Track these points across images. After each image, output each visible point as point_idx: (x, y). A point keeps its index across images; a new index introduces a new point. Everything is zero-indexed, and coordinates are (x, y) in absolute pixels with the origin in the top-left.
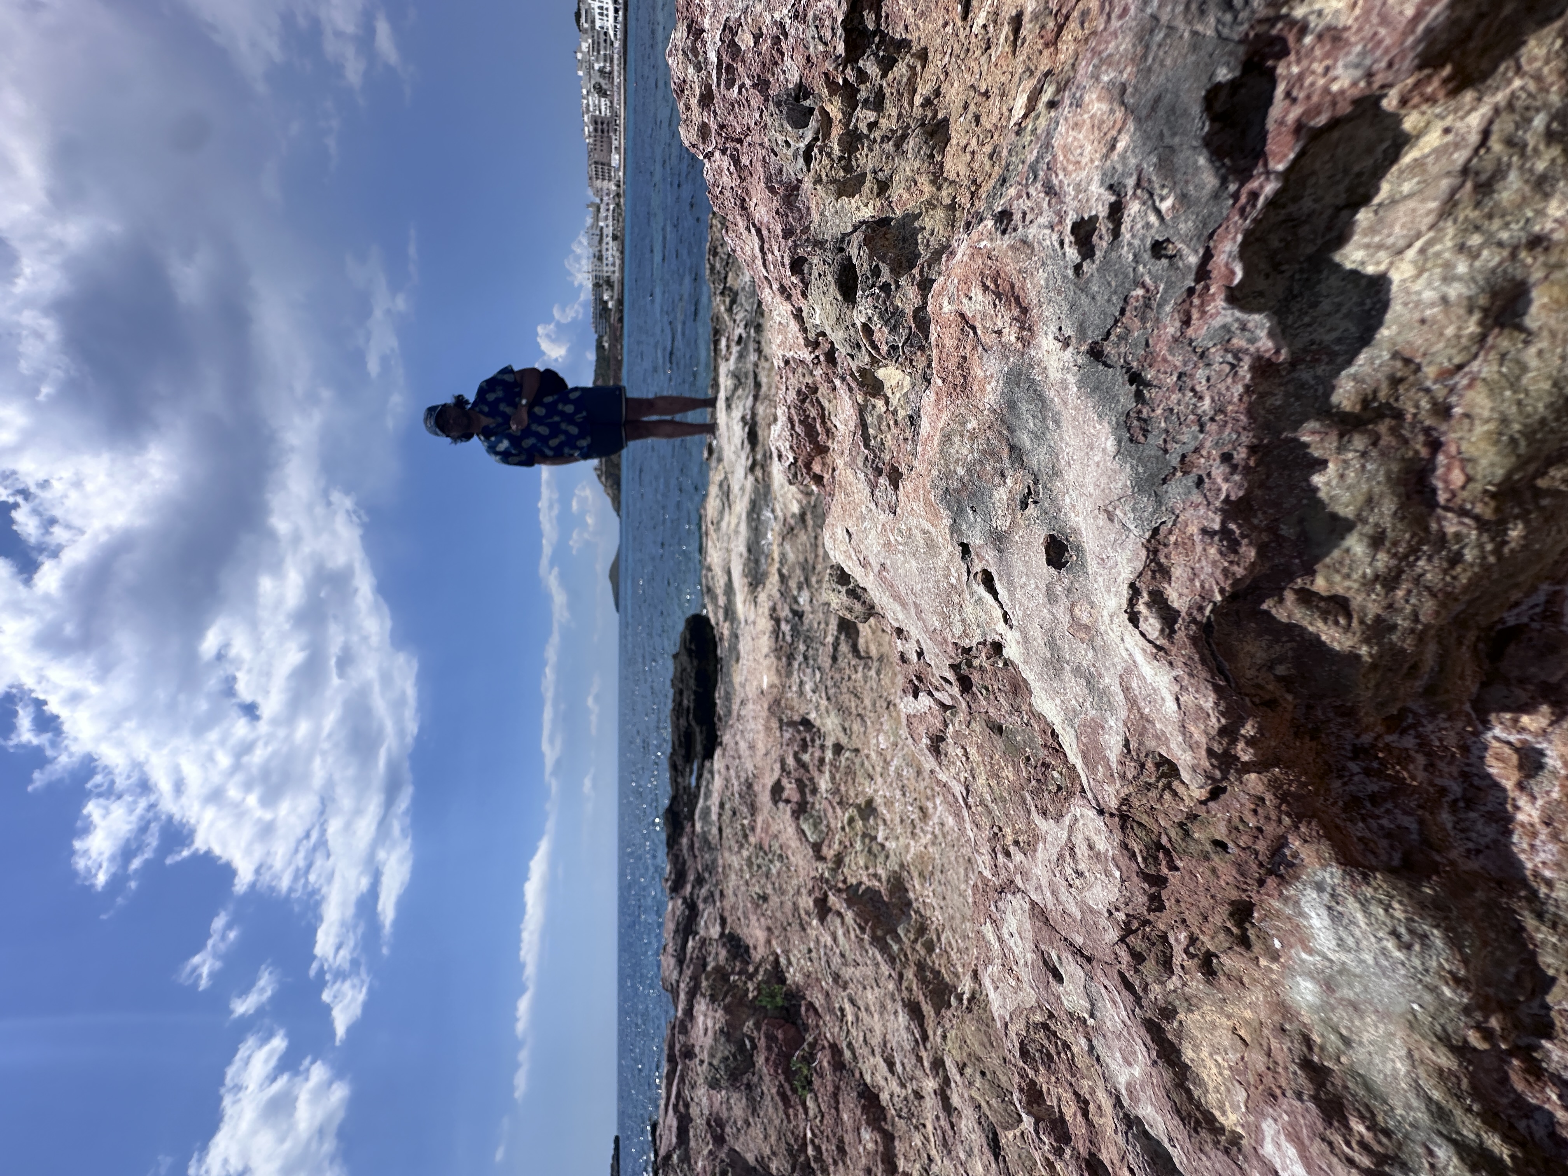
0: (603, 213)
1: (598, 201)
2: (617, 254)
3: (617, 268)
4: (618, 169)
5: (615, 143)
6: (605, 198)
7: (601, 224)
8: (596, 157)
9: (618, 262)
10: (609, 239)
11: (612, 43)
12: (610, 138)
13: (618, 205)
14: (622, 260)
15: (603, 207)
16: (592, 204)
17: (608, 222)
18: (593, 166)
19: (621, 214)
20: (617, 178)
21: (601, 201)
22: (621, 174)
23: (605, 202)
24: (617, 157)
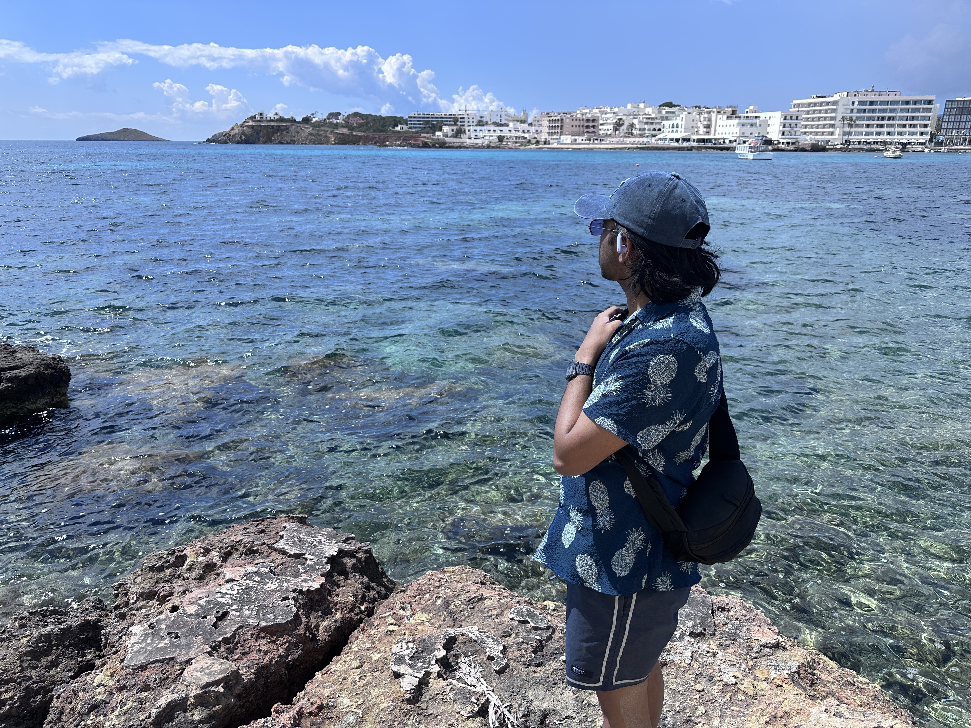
0: (521, 127)
1: (530, 120)
2: (486, 142)
3: (473, 141)
4: (559, 143)
5: (579, 139)
6: (533, 129)
7: (511, 124)
8: (567, 121)
9: (479, 142)
10: (499, 134)
11: (654, 136)
12: (583, 134)
13: (529, 142)
14: (481, 147)
15: (525, 126)
16: (526, 115)
17: (513, 131)
18: (559, 117)
19: (521, 145)
20: (551, 141)
21: (530, 125)
22: (555, 145)
23: (530, 128)
24: (569, 141)
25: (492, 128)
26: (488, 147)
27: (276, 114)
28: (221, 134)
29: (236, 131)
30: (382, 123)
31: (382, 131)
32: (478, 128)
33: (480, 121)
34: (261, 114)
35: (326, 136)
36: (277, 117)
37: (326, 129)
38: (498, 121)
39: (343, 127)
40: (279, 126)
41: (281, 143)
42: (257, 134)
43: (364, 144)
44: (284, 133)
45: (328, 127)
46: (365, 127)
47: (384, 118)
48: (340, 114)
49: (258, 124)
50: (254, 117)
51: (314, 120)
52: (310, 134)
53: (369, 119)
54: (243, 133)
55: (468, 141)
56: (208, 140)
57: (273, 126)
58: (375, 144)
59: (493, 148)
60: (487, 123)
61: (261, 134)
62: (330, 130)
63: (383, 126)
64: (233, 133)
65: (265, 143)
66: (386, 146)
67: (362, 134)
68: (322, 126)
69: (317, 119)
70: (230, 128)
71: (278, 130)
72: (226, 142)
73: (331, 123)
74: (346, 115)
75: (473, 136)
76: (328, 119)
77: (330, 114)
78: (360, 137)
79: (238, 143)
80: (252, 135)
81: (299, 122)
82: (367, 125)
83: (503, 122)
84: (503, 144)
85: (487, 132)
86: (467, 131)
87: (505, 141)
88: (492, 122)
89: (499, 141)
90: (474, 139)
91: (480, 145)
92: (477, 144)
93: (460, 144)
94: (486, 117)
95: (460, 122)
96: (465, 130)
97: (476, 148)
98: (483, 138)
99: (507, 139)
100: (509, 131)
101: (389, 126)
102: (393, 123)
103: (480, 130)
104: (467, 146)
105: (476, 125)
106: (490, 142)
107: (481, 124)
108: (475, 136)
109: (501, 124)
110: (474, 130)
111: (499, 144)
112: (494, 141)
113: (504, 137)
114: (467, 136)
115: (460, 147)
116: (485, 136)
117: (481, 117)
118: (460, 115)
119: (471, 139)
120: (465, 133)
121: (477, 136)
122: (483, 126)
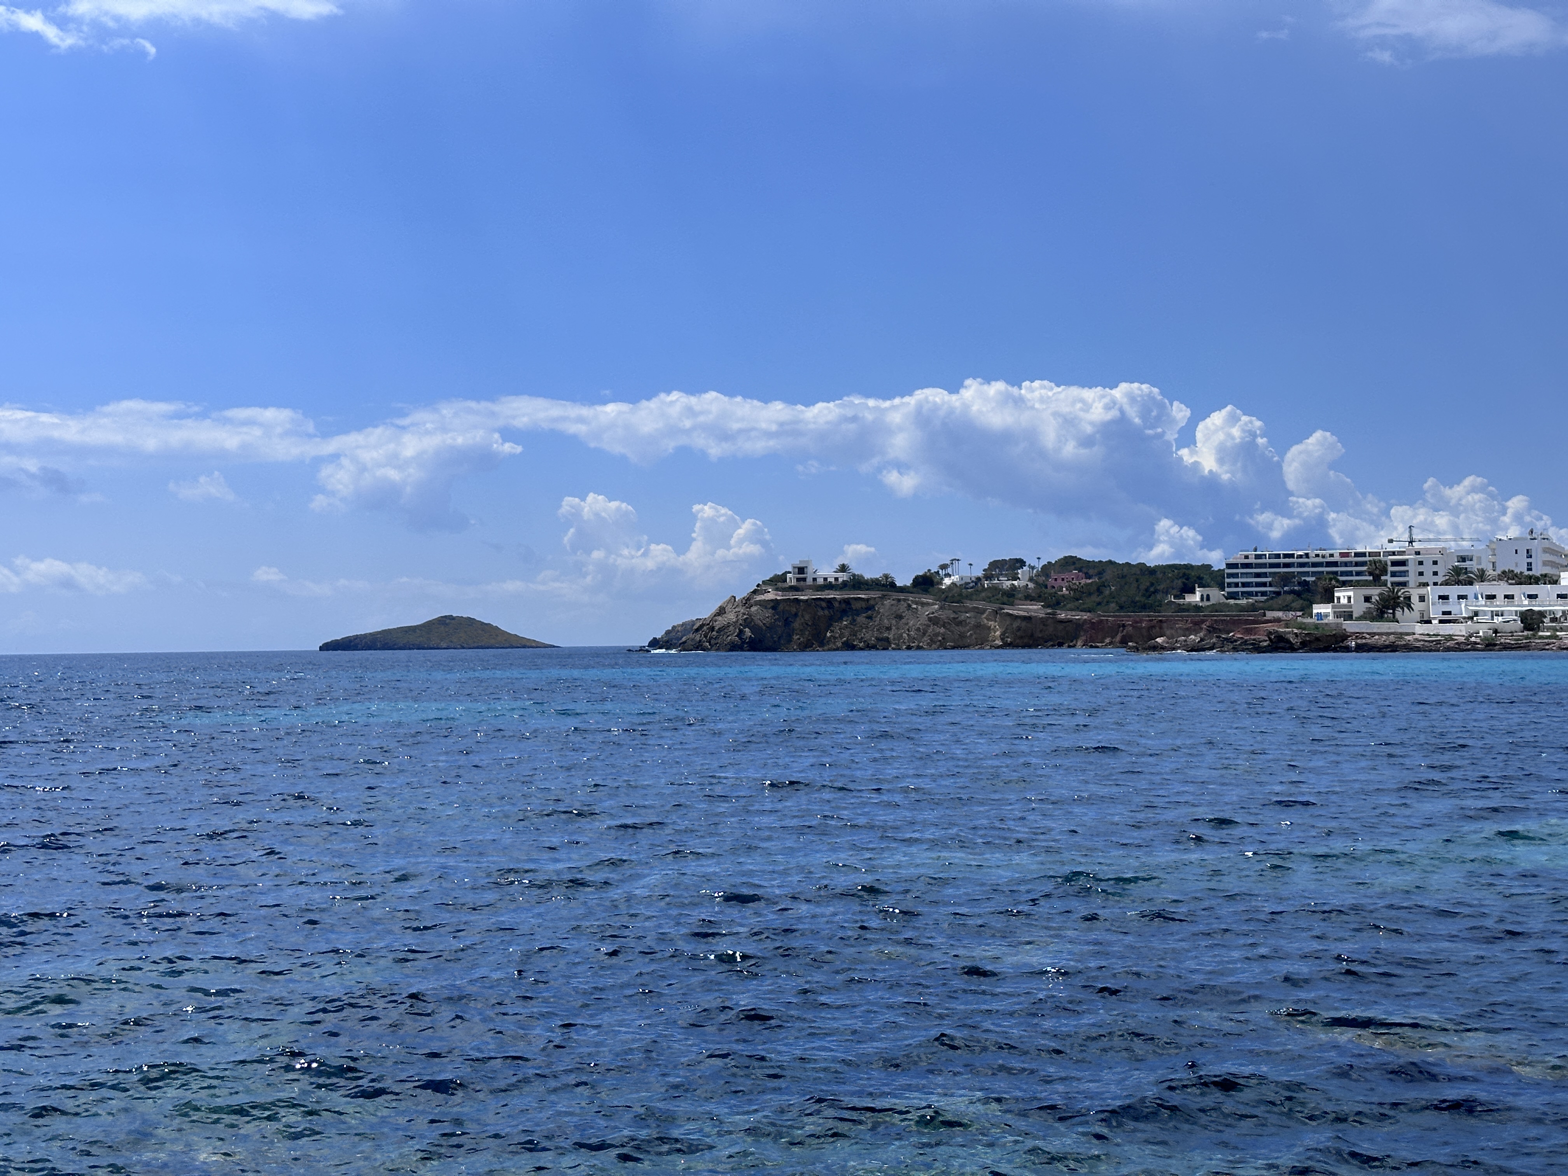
2: (1483, 630)
3: (1435, 628)
7: (1565, 577)
9: (1459, 631)
10: (1525, 605)
14: (1467, 647)
25: (1501, 589)
26: (1490, 645)
27: (843, 568)
28: (687, 627)
29: (731, 617)
30: (1145, 582)
31: (1144, 607)
32: (1454, 591)
33: (1457, 571)
35: (978, 626)
36: (843, 577)
37: (980, 605)
38: (1522, 568)
39: (1029, 598)
40: (847, 601)
41: (849, 646)
42: (787, 623)
43: (1090, 644)
44: (861, 619)
45: (988, 599)
46: (1095, 598)
47: (1152, 571)
48: (1021, 563)
49: (791, 596)
50: (782, 578)
51: (947, 581)
52: (935, 621)
53: (1108, 575)
54: (748, 622)
55: (1420, 629)
56: (655, 643)
57: (829, 601)
58: (1124, 643)
59: (1506, 647)
60: (1482, 577)
61: (796, 625)
62: (990, 608)
63: (1148, 594)
64: (720, 621)
65: (805, 647)
66: (1155, 648)
67: (1086, 616)
68: (969, 597)
69: (955, 578)
70: (713, 608)
71: (844, 613)
72: (699, 646)
73: (995, 589)
74: (1039, 565)
76: (988, 577)
77: (994, 565)
78: (1078, 626)
79: (733, 647)
80: (770, 628)
81: (903, 590)
82: (1099, 591)
83: (1537, 571)
84: (1542, 637)
85: (1482, 601)
86: (1415, 599)
87: (1549, 628)
88: (1499, 572)
89: (1526, 628)
90: (1441, 622)
91: (1462, 639)
92: (1450, 637)
93: (1392, 638)
94: (1479, 558)
95: (1394, 574)
96: (1409, 598)
97: (1448, 649)
98: (1471, 618)
99: (1554, 620)
100: (1559, 596)
101: (1166, 592)
102: (1179, 583)
103: (1461, 597)
104: (1418, 644)
105: (1446, 583)
106: (1496, 632)
107: (1462, 577)
108: (1444, 613)
109: (1530, 577)
110: (1440, 597)
111: (1527, 638)
112: (1509, 627)
113: (1542, 614)
114: (1416, 615)
115: (1392, 648)
116: (1476, 614)
117: (1463, 559)
118: (1394, 553)
119: (1429, 622)
120: (1409, 607)
121: (1449, 613)
122: (1471, 583)
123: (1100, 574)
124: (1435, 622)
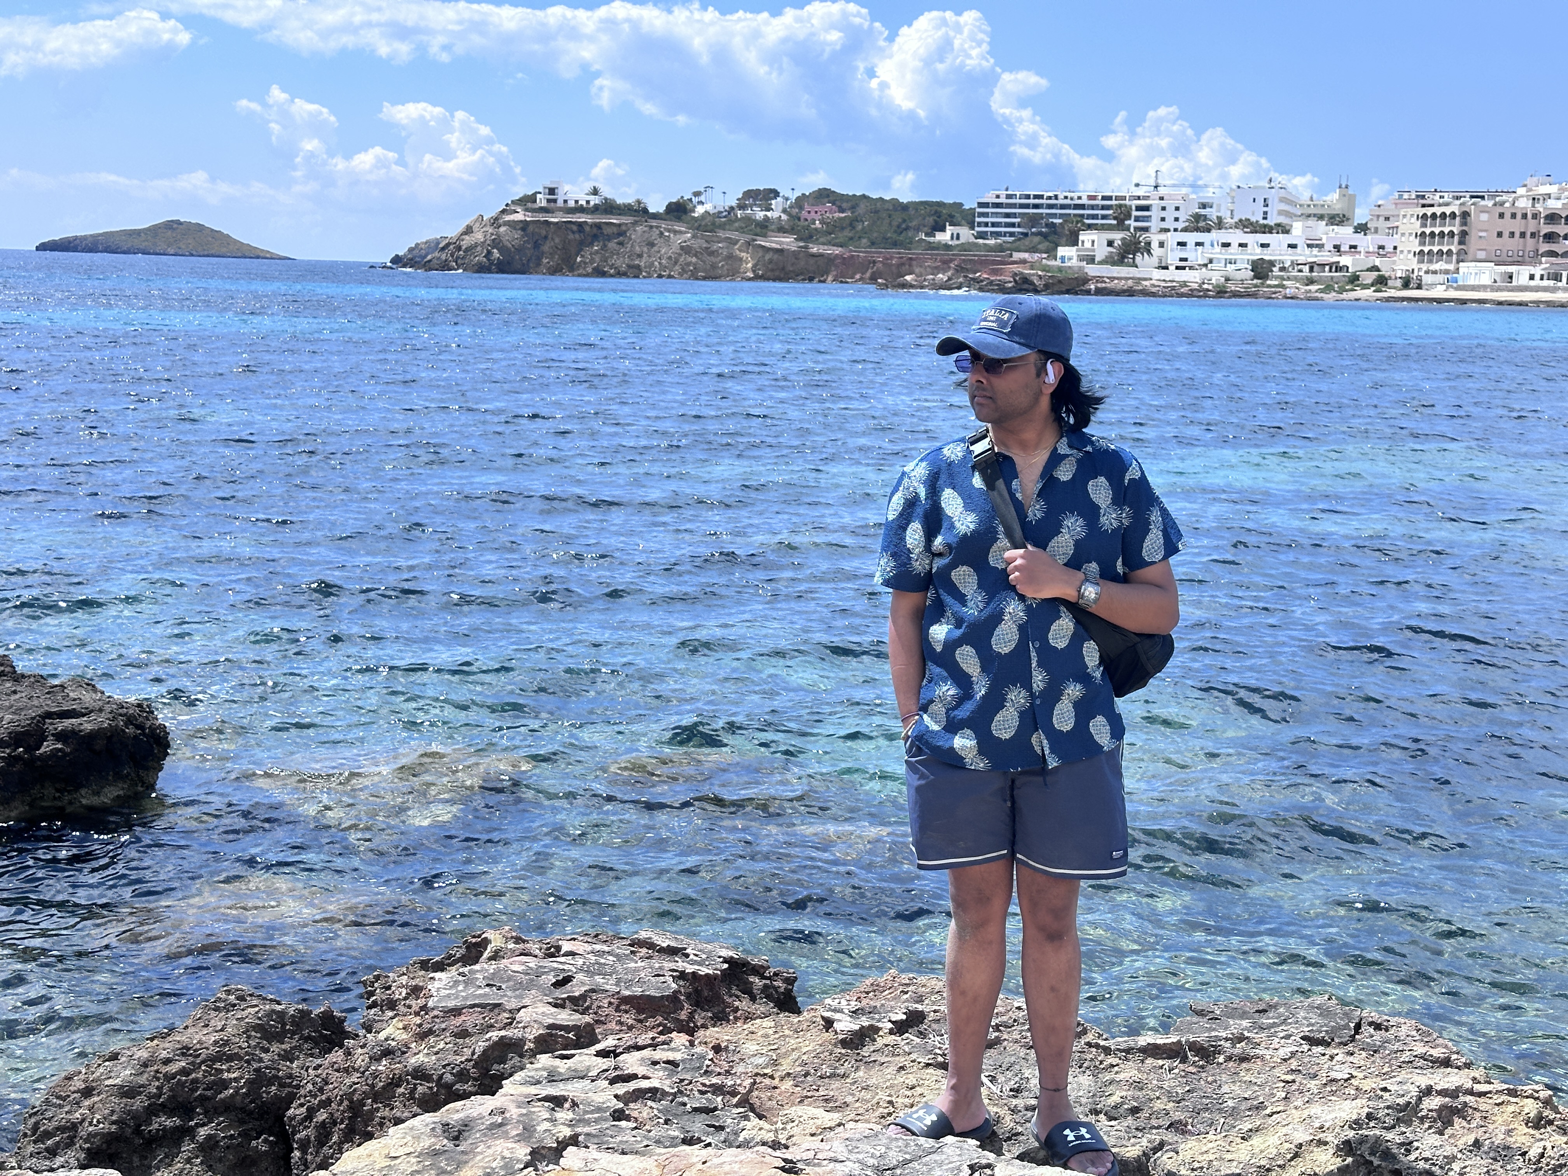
1: (1359, 219)
2: (1216, 277)
3: (1172, 274)
4: (1451, 283)
5: (1522, 274)
6: (1367, 242)
7: (1298, 228)
8: (1481, 219)
9: (1192, 277)
10: (1256, 253)
12: (1535, 257)
13: (1354, 279)
14: (1199, 293)
15: (1345, 234)
16: (1351, 201)
17: (1302, 249)
18: (1455, 208)
19: (1328, 289)
20: (1427, 279)
21: (1362, 229)
22: (1439, 292)
23: (1359, 239)
24: (1486, 280)
25: (1236, 237)
26: (1221, 292)
27: (595, 192)
28: (434, 245)
29: (478, 236)
30: (897, 219)
31: (895, 244)
32: (1191, 238)
33: (1197, 217)
34: (552, 191)
35: (730, 257)
36: (595, 200)
37: (734, 235)
38: (1257, 218)
39: (782, 230)
40: (598, 226)
41: (599, 273)
42: (536, 245)
43: (840, 279)
44: (612, 245)
45: (741, 230)
46: (847, 233)
47: (904, 207)
48: (775, 193)
49: (541, 217)
50: (532, 198)
51: (700, 210)
52: (686, 250)
53: (862, 209)
54: (496, 243)
55: (1158, 274)
56: (396, 260)
57: (580, 225)
58: (873, 279)
59: (1236, 295)
60: (1220, 224)
61: (546, 248)
62: (743, 239)
63: (900, 230)
64: (467, 241)
65: (555, 271)
66: (904, 285)
67: (837, 251)
68: (722, 227)
69: (708, 207)
70: (461, 228)
71: (595, 237)
72: (445, 266)
73: (748, 219)
74: (793, 197)
75: (1173, 259)
76: (742, 207)
77: (748, 194)
78: (830, 260)
79: (481, 269)
80: (519, 250)
81: (655, 216)
82: (852, 225)
83: (1271, 222)
84: (1269, 286)
85: (1218, 249)
86: (1155, 245)
87: (1277, 277)
88: (1236, 219)
89: (1256, 277)
90: (1177, 268)
91: (1195, 286)
92: (1184, 284)
93: (1130, 282)
94: (1219, 206)
95: (1137, 219)
96: (1149, 244)
97: (1182, 295)
98: (1206, 265)
99: (1283, 269)
100: (1290, 246)
101: (918, 230)
102: (930, 220)
103: (1198, 244)
104: (1154, 290)
105: (1185, 230)
106: (1227, 279)
107: (1202, 224)
108: (1181, 260)
109: (1265, 226)
110: (1179, 244)
111: (1256, 286)
112: (1239, 275)
113: (1272, 263)
114: (1154, 261)
115: (1130, 293)
116: (1211, 261)
117: (1204, 206)
118: (1139, 198)
119: (1166, 268)
120: (1149, 252)
121: (1186, 260)
122: (1209, 230)
123: (853, 208)
124: (1172, 268)
